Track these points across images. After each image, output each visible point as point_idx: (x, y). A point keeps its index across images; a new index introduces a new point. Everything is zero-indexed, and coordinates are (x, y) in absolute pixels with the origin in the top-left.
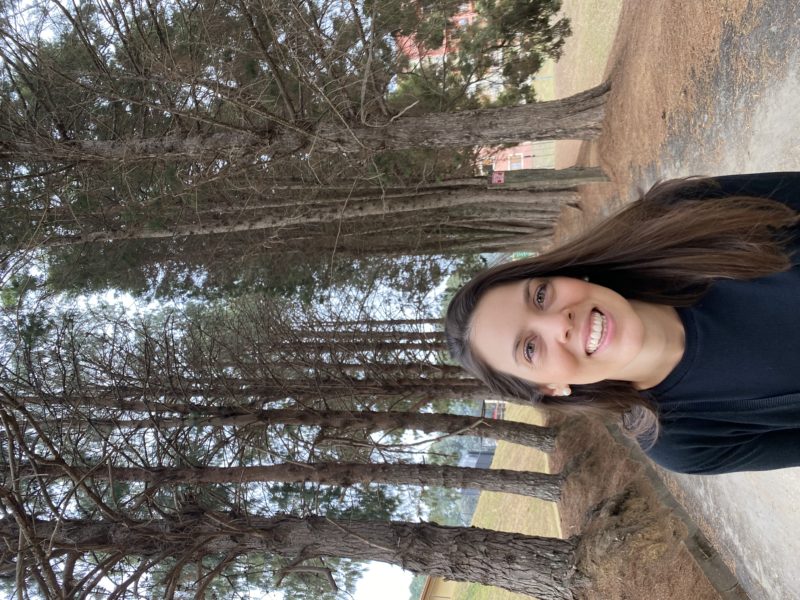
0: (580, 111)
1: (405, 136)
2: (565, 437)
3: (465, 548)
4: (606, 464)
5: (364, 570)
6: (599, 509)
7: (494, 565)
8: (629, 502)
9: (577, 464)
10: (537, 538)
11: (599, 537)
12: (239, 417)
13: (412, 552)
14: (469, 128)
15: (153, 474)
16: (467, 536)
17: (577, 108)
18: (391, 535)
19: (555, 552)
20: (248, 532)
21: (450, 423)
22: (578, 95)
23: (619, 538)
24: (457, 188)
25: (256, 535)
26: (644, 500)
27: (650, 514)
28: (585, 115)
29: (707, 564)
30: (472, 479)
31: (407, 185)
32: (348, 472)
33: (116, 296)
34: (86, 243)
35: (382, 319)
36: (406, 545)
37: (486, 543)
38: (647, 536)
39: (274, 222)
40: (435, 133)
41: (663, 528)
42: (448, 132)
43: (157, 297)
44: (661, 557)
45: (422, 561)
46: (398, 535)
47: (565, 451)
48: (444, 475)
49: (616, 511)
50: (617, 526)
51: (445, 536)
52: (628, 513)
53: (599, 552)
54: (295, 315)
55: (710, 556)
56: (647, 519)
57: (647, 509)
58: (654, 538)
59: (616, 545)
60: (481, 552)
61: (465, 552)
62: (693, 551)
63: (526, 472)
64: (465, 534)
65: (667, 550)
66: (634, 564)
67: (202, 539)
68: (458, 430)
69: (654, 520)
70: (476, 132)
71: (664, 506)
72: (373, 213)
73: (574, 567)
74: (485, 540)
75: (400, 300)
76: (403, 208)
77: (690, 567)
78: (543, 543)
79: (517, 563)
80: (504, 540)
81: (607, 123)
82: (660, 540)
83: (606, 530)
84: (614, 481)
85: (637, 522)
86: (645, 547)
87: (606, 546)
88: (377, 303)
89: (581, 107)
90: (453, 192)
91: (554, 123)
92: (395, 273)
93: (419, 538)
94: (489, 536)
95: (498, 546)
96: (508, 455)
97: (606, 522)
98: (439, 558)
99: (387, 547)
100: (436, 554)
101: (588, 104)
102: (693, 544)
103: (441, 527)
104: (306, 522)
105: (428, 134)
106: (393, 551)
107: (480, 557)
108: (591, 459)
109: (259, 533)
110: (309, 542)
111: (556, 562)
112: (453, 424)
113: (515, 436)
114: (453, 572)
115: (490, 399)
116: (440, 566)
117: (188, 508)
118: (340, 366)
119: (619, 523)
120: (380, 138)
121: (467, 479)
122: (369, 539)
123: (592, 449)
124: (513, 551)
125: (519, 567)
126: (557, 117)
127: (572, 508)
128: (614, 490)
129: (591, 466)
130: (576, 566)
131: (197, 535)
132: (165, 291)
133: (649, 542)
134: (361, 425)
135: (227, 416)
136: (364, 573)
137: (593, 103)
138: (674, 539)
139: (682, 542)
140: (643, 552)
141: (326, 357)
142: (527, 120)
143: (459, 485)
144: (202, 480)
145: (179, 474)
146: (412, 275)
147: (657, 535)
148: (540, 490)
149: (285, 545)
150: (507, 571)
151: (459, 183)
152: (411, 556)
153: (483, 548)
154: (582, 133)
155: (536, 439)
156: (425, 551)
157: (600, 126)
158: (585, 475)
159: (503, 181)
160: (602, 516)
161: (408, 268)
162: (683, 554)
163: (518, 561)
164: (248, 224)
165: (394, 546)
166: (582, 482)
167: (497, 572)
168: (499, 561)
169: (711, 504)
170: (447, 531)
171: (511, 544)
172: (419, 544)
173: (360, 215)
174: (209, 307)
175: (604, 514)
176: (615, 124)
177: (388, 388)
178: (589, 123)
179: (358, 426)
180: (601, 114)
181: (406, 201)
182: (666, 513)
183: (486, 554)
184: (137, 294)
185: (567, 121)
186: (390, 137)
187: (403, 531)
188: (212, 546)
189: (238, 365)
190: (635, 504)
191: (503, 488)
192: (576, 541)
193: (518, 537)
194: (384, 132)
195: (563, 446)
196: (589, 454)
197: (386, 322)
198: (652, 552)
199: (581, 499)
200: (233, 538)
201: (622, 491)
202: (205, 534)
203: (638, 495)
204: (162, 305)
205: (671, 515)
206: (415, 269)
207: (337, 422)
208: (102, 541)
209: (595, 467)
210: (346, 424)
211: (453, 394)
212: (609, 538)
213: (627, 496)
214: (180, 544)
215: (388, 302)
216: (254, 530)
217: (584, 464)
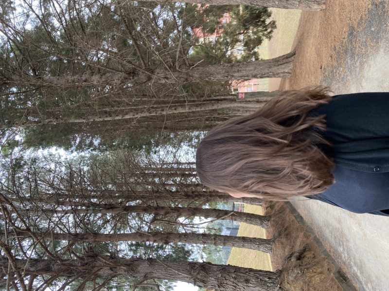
0: (281, 64)
1: (197, 76)
2: (274, 221)
3: (225, 275)
4: (294, 235)
5: (175, 286)
6: (290, 257)
7: (239, 284)
8: (305, 253)
9: (280, 234)
10: (260, 271)
11: (291, 271)
12: (115, 209)
13: (199, 277)
14: (228, 72)
15: (72, 237)
16: (226, 269)
17: (279, 63)
18: (188, 268)
19: (269, 278)
20: (118, 266)
21: (217, 214)
22: (280, 57)
23: (301, 271)
24: (221, 100)
25: (123, 267)
26: (313, 252)
27: (316, 260)
28: (283, 66)
29: (344, 285)
30: (228, 241)
31: (198, 98)
32: (167, 237)
33: (56, 150)
34: (44, 124)
35: (184, 162)
36: (196, 273)
37: (235, 273)
38: (315, 271)
39: (134, 115)
40: (212, 74)
41: (322, 267)
42: (218, 74)
43: (76, 151)
44: (322, 281)
45: (203, 282)
46: (192, 268)
47: (274, 228)
48: (214, 239)
49: (299, 258)
50: (300, 266)
51: (215, 269)
52: (305, 259)
53: (291, 278)
54: (142, 159)
55: (346, 281)
56: (315, 262)
57: (314, 257)
58: (318, 272)
59: (299, 275)
60: (233, 278)
61: (225, 277)
62: (337, 278)
63: (255, 238)
64: (224, 268)
65: (324, 278)
66: (309, 285)
67: (96, 269)
68: (221, 217)
69: (318, 263)
70: (231, 74)
71: (323, 256)
72: (181, 112)
73: (279, 286)
74: (235, 272)
75: (193, 153)
76: (196, 109)
77: (336, 287)
78: (263, 273)
79: (251, 283)
80: (244, 272)
81: (294, 70)
82: (321, 273)
83: (295, 267)
84: (298, 243)
85: (309, 264)
86: (314, 276)
87: (294, 275)
88: (182, 154)
89: (282, 63)
90: (220, 102)
91: (268, 70)
92: (191, 140)
93: (202, 270)
94: (237, 269)
95: (241, 274)
96: (246, 229)
97: (294, 263)
98: (212, 280)
99: (186, 274)
100: (210, 278)
101: (284, 61)
102: (337, 275)
103: (213, 265)
104: (147, 262)
105: (208, 75)
106: (190, 276)
107: (232, 280)
108: (287, 232)
109: (124, 266)
110: (148, 271)
111: (269, 283)
112: (219, 214)
113: (249, 220)
114: (219, 287)
115: (237, 202)
116: (213, 284)
117: (90, 253)
118: (164, 185)
119: (301, 264)
120: (185, 76)
121: (226, 241)
122: (178, 270)
123: (287, 227)
124: (248, 277)
125: (251, 285)
126: (270, 67)
127: (277, 256)
128: (298, 248)
129: (287, 235)
130: (280, 285)
131: (93, 267)
132: (80, 148)
133: (315, 274)
134: (173, 214)
135: (109, 209)
136: (174, 288)
137: (287, 60)
138: (328, 272)
139: (332, 274)
140: (313, 279)
141: (157, 180)
142: (255, 68)
143: (222, 244)
144: (96, 240)
145: (85, 237)
146: (199, 140)
147: (319, 270)
148: (262, 247)
149: (137, 273)
150: (245, 287)
151: (223, 97)
152: (198, 279)
153: (234, 276)
154: (282, 75)
155: (259, 222)
156: (205, 277)
157: (290, 71)
158: (284, 240)
159: (244, 97)
160: (292, 260)
161: (197, 137)
162: (332, 280)
163: (251, 282)
164: (121, 116)
165: (190, 274)
166: (282, 243)
167: (241, 287)
168: (241, 282)
169: (346, 255)
170: (216, 267)
171: (247, 274)
172: (202, 273)
173: (175, 112)
174: (101, 156)
175: (293, 259)
176: (298, 71)
177: (187, 196)
178: (285, 70)
179: (172, 214)
180: (291, 66)
181: (197, 106)
182: (324, 259)
183: (235, 278)
184: (67, 149)
185: (275, 69)
186: (190, 76)
187: (194, 266)
188: (101, 273)
189: (114, 183)
190: (308, 255)
191: (243, 246)
192: (280, 273)
193: (251, 270)
194: (187, 74)
195: (273, 226)
196: (286, 230)
197: (186, 163)
198: (317, 279)
199: (282, 252)
200: (111, 269)
201: (302, 248)
202: (98, 267)
203: (310, 250)
204: (78, 154)
205: (326, 260)
206: (201, 138)
207: (162, 212)
208: (47, 269)
209: (289, 237)
210: (167, 213)
211: (219, 199)
212: (295, 271)
213: (304, 250)
214: (85, 272)
215: (187, 153)
216: (122, 265)
217: (283, 235)
